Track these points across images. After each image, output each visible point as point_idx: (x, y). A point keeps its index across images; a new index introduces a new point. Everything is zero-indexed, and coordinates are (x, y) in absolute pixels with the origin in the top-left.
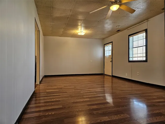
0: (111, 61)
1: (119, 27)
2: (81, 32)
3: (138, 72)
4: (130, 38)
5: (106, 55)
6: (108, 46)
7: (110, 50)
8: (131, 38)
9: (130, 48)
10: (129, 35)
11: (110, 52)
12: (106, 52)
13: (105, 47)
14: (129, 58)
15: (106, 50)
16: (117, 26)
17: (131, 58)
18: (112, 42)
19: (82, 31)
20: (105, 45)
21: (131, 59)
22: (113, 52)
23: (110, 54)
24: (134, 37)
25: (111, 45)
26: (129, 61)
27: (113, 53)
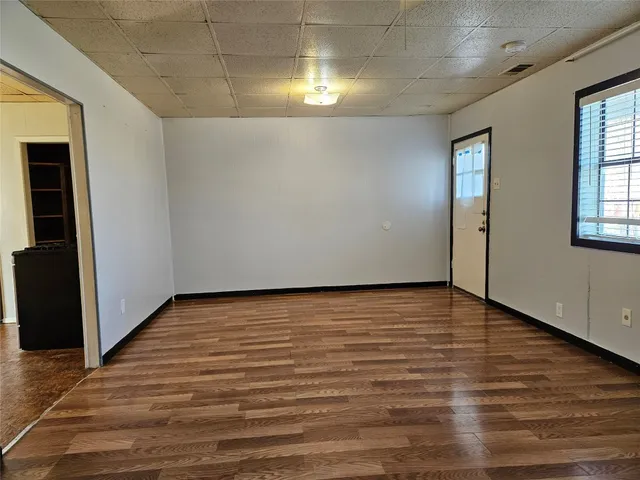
0: (481, 230)
1: (520, 48)
2: (318, 89)
3: (627, 311)
4: (585, 109)
5: (458, 195)
6: (469, 149)
7: (477, 172)
8: (590, 109)
9: (582, 163)
10: (580, 94)
11: (481, 179)
12: (458, 180)
13: (458, 153)
14: (575, 219)
15: (458, 170)
16: (504, 46)
17: (589, 220)
18: (489, 130)
19: (324, 83)
20: (456, 146)
21: (586, 230)
22: (495, 180)
23: (480, 191)
24: (609, 101)
25: (483, 147)
26: (577, 241)
27: (494, 187)
